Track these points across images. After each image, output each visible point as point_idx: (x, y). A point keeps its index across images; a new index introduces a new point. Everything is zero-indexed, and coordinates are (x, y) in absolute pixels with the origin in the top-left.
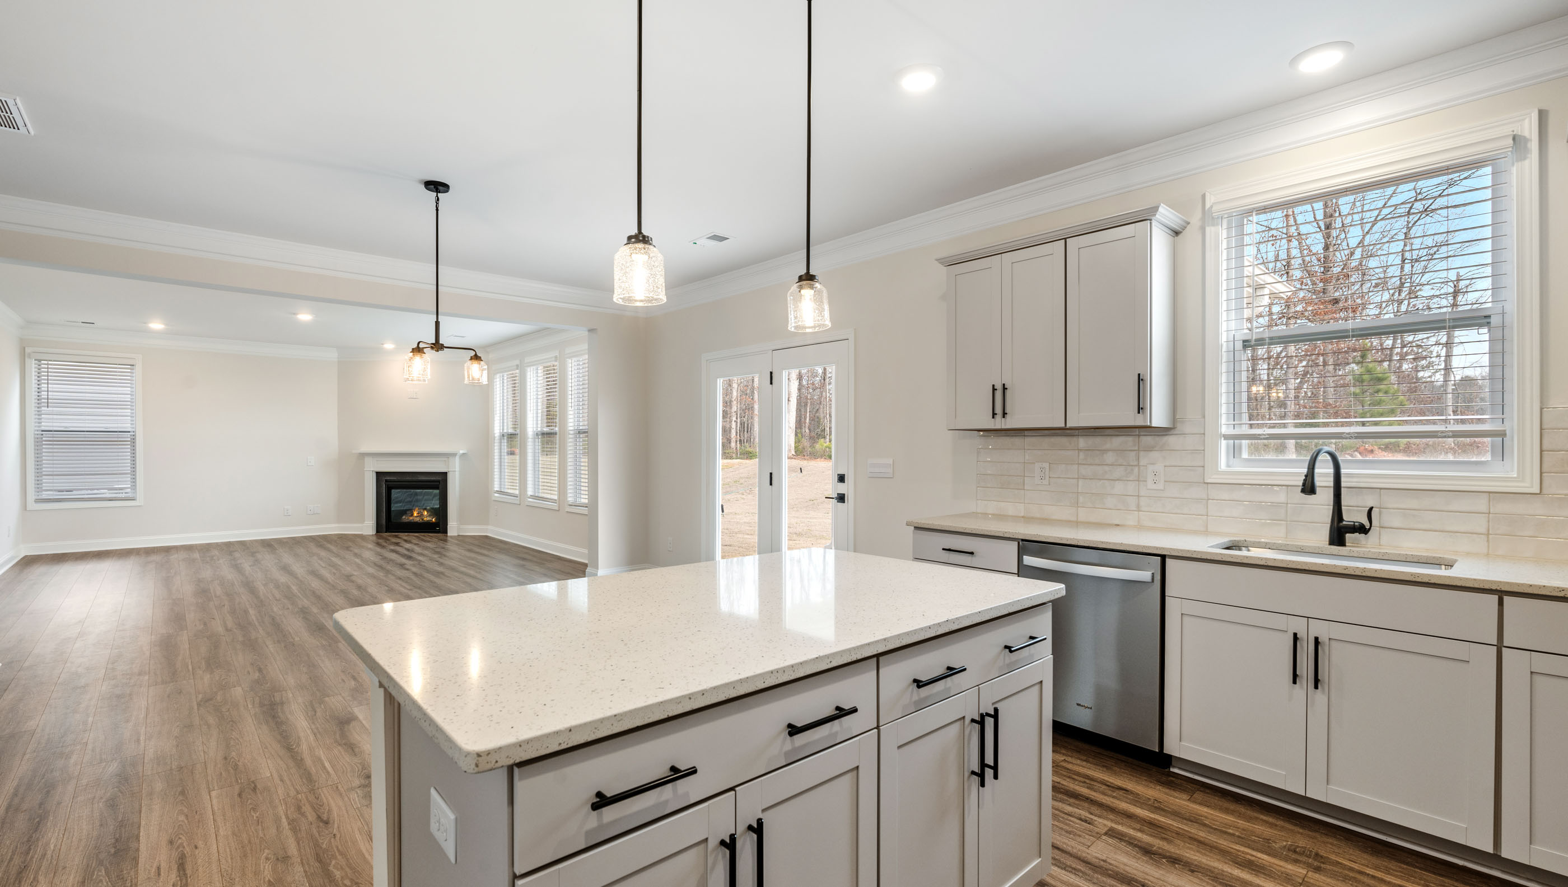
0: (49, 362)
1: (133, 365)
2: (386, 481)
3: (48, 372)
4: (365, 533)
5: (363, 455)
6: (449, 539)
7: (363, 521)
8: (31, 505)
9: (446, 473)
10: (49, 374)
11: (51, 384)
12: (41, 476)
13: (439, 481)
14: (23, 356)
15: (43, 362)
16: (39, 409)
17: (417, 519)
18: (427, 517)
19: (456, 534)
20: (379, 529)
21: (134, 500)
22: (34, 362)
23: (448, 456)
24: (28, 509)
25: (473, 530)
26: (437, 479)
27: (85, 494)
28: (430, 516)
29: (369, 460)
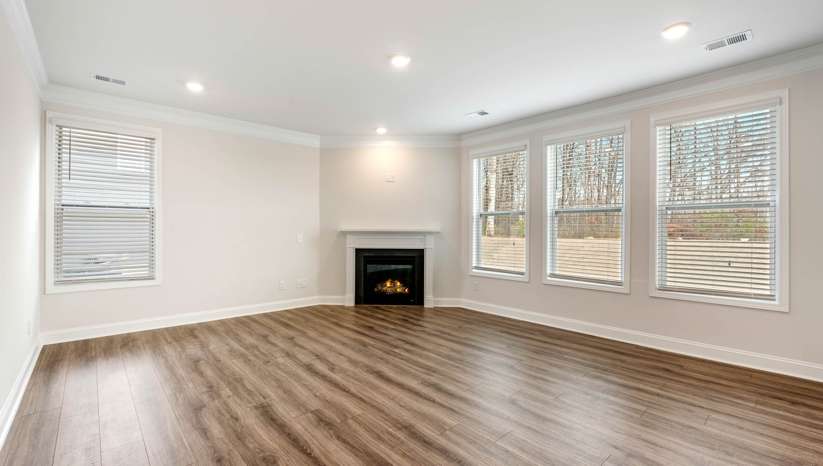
0: (72, 130)
1: (154, 139)
2: (365, 257)
3: (70, 136)
4: (347, 305)
5: (344, 234)
6: (425, 309)
7: (344, 293)
8: (51, 288)
9: (422, 251)
10: (72, 138)
11: (73, 154)
12: (61, 256)
13: (414, 257)
14: (44, 120)
15: (64, 129)
16: (59, 181)
17: (389, 291)
18: (399, 287)
19: (432, 306)
20: (358, 301)
21: (153, 279)
22: (55, 128)
23: (424, 234)
24: (47, 293)
25: (446, 302)
26: (413, 255)
27: (105, 274)
28: (404, 288)
29: (349, 238)
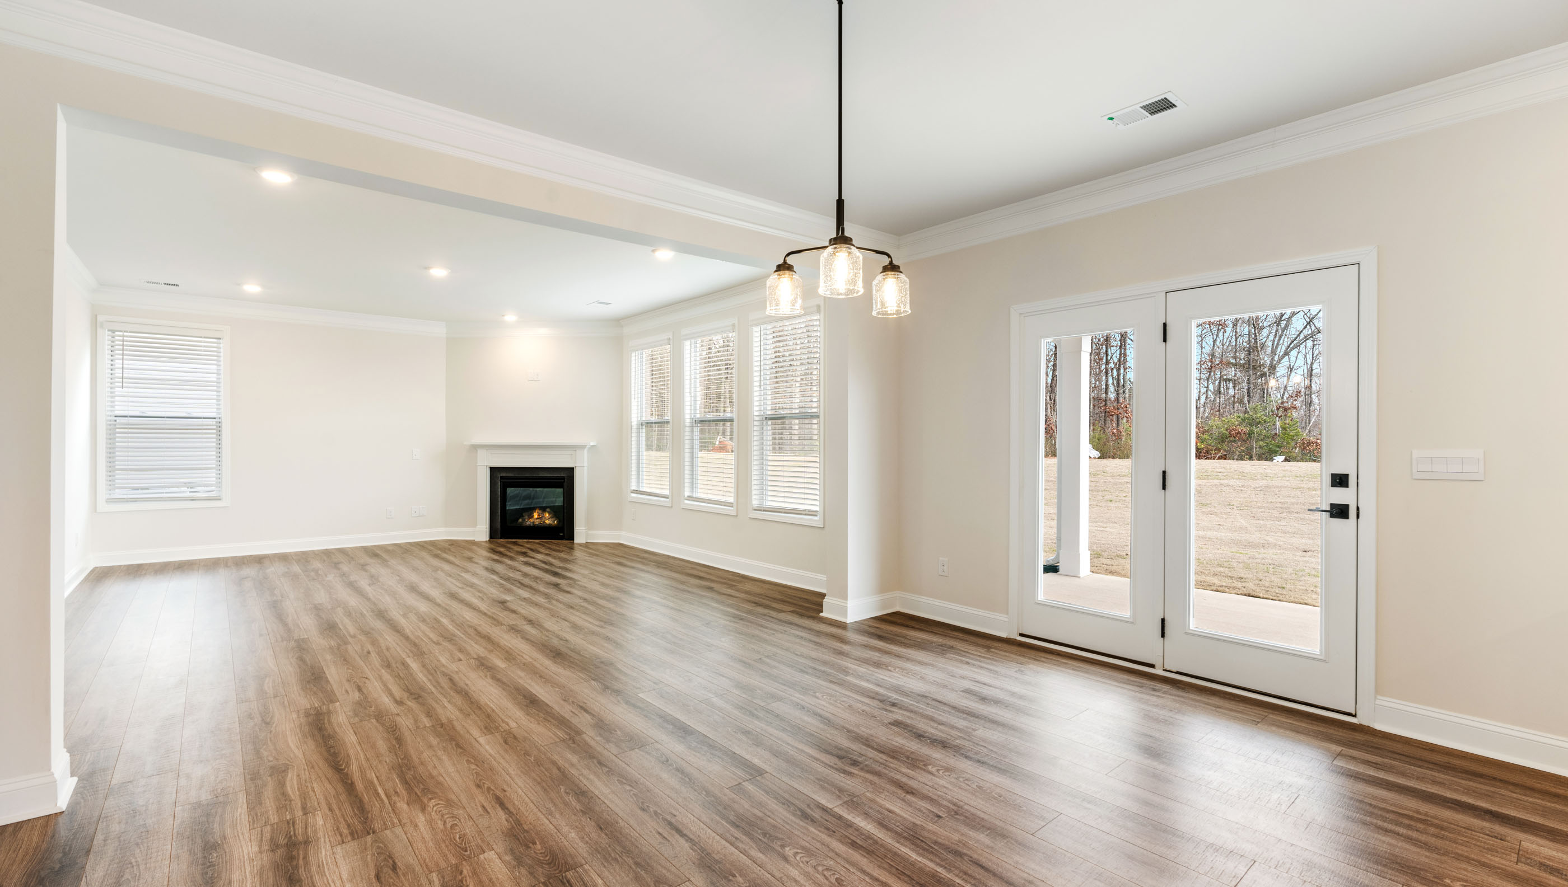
0: (125, 334)
1: (220, 339)
2: (502, 477)
3: (123, 341)
4: (477, 539)
5: (475, 448)
6: (575, 546)
7: (475, 525)
8: (103, 506)
9: (571, 470)
10: (125, 343)
11: (127, 360)
12: (114, 471)
13: (563, 478)
14: (95, 325)
15: (117, 333)
16: (112, 390)
17: (537, 522)
18: (548, 519)
19: (584, 542)
20: (493, 534)
21: (220, 499)
22: (107, 333)
23: (574, 448)
24: (98, 511)
25: (603, 536)
26: (562, 475)
27: (163, 493)
28: (553, 519)
29: (481, 453)
